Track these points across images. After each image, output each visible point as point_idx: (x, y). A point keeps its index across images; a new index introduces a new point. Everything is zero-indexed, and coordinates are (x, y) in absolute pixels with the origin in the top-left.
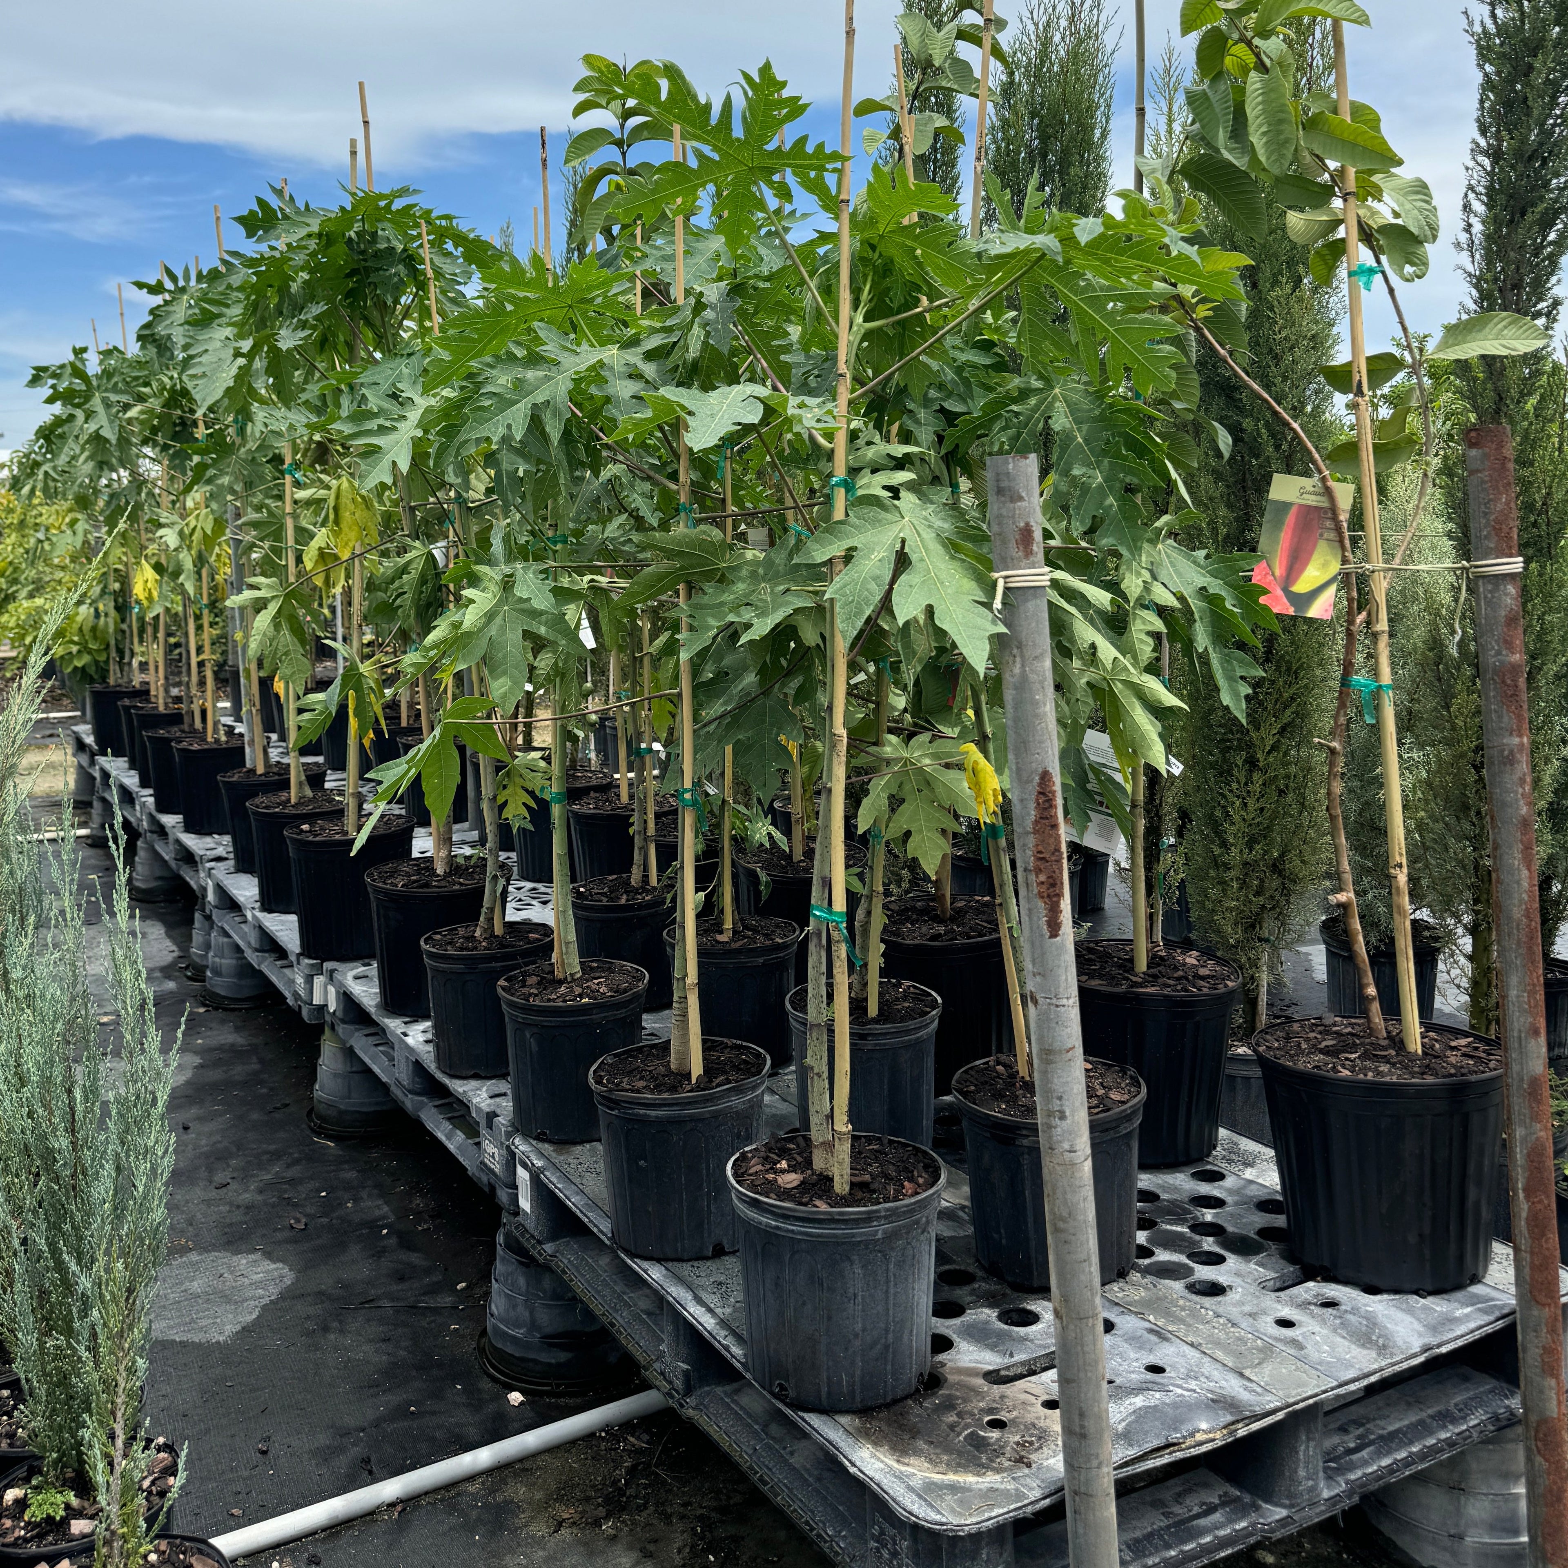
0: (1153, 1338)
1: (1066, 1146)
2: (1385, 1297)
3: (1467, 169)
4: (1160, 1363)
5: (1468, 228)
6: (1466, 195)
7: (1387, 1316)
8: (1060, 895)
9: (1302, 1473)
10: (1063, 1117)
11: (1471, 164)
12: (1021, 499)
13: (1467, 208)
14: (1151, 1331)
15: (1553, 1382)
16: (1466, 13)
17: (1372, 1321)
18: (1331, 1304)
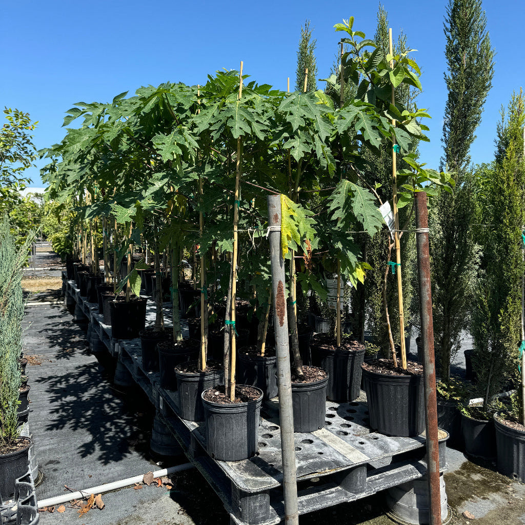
0: (322, 445)
1: (283, 384)
2: (392, 437)
3: (444, 118)
4: (322, 452)
5: (445, 135)
6: (444, 126)
7: (391, 443)
8: (284, 315)
9: (358, 483)
10: (283, 376)
11: (445, 117)
12: (275, 207)
13: (444, 129)
14: (322, 444)
15: (435, 462)
16: (444, 73)
17: (386, 443)
18: (376, 439)
